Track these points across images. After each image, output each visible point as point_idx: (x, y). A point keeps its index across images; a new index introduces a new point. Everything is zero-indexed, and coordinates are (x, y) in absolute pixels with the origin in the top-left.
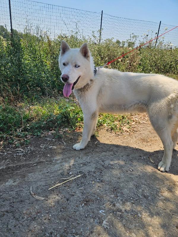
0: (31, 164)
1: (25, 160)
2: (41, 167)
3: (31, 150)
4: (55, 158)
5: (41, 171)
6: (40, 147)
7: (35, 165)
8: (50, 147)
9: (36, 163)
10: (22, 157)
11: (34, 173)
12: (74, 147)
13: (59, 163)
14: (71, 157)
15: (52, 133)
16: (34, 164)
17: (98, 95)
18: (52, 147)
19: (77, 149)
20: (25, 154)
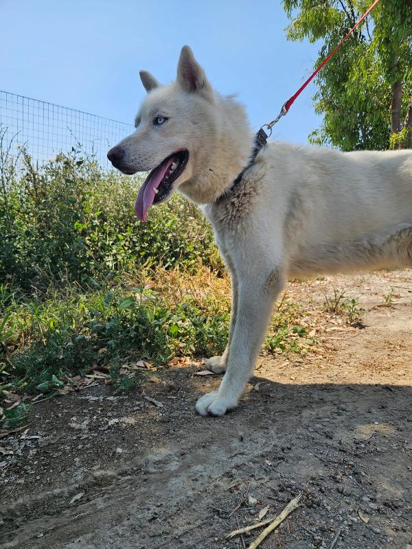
0: (60, 496)
1: (26, 485)
2: (111, 502)
3: (37, 446)
4: (152, 457)
5: (119, 519)
6: (72, 429)
7: (78, 496)
8: (111, 422)
9: (79, 489)
10: (7, 476)
11: (90, 535)
12: (201, 405)
13: (178, 471)
14: (212, 443)
15: (95, 379)
16: (72, 494)
17: (290, 215)
18: (116, 420)
19: (215, 411)
20: (15, 461)
